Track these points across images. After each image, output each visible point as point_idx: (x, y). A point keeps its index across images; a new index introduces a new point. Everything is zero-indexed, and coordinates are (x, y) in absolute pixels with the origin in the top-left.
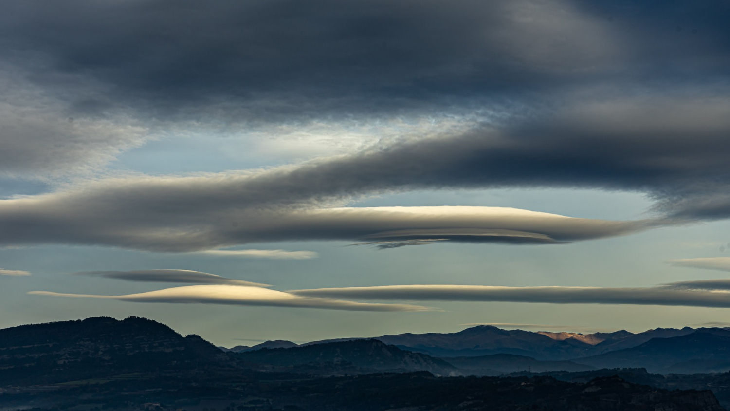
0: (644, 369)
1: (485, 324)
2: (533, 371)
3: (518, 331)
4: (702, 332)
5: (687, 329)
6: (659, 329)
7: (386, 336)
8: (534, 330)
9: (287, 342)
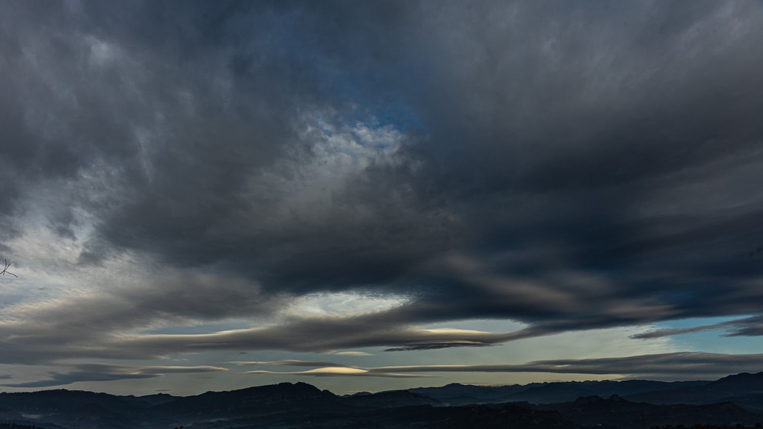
0: (527, 402)
1: (455, 382)
2: (477, 404)
3: (470, 385)
4: (552, 384)
5: (545, 383)
6: (533, 383)
7: (411, 389)
8: (477, 385)
9: (368, 393)
